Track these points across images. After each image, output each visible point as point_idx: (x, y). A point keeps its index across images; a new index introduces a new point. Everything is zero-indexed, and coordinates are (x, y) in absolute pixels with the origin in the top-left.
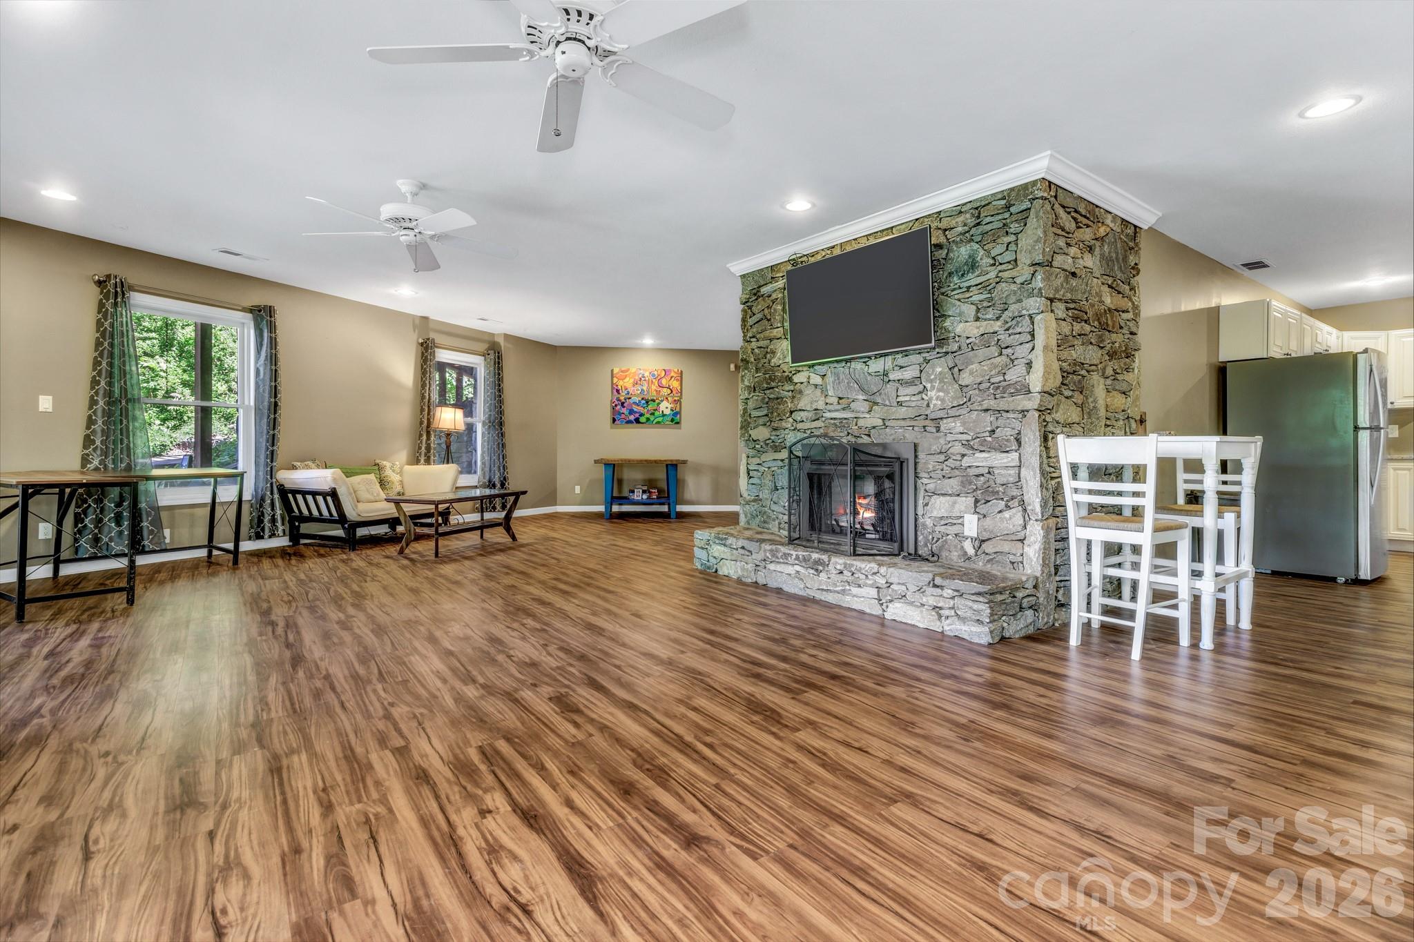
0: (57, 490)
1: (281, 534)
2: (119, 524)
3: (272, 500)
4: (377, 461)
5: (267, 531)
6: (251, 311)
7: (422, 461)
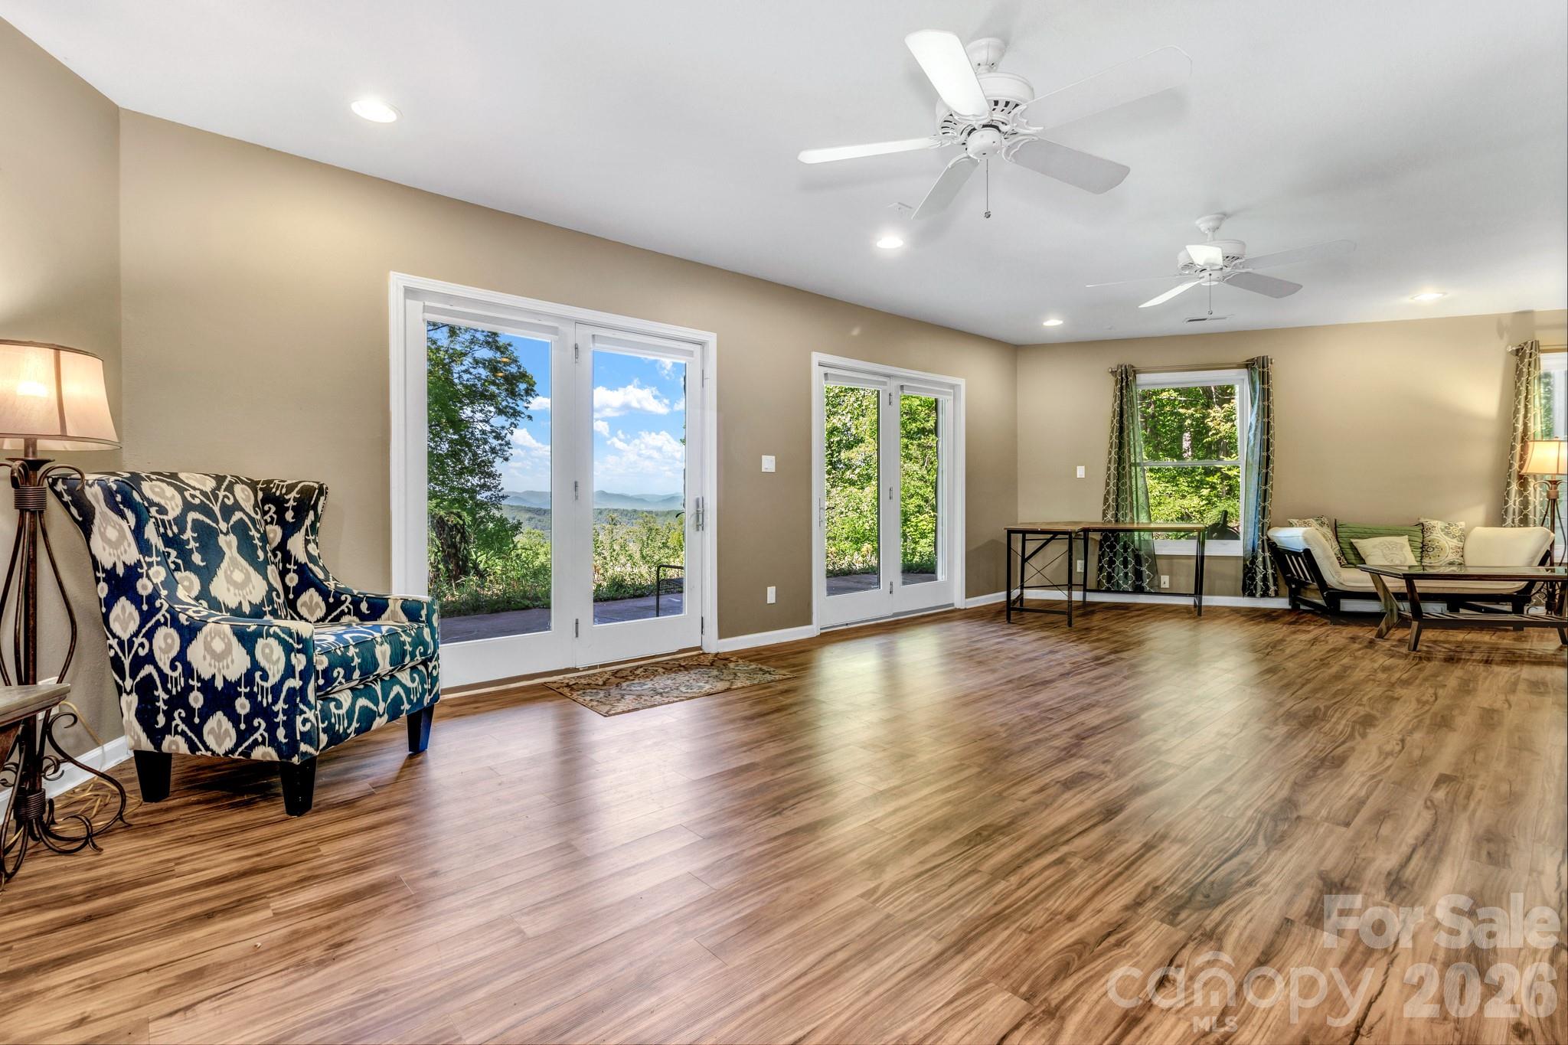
0: (1067, 536)
1: (1273, 595)
2: (1126, 567)
3: (1264, 558)
4: (1422, 520)
5: (1259, 589)
6: (1247, 366)
7: (1509, 521)
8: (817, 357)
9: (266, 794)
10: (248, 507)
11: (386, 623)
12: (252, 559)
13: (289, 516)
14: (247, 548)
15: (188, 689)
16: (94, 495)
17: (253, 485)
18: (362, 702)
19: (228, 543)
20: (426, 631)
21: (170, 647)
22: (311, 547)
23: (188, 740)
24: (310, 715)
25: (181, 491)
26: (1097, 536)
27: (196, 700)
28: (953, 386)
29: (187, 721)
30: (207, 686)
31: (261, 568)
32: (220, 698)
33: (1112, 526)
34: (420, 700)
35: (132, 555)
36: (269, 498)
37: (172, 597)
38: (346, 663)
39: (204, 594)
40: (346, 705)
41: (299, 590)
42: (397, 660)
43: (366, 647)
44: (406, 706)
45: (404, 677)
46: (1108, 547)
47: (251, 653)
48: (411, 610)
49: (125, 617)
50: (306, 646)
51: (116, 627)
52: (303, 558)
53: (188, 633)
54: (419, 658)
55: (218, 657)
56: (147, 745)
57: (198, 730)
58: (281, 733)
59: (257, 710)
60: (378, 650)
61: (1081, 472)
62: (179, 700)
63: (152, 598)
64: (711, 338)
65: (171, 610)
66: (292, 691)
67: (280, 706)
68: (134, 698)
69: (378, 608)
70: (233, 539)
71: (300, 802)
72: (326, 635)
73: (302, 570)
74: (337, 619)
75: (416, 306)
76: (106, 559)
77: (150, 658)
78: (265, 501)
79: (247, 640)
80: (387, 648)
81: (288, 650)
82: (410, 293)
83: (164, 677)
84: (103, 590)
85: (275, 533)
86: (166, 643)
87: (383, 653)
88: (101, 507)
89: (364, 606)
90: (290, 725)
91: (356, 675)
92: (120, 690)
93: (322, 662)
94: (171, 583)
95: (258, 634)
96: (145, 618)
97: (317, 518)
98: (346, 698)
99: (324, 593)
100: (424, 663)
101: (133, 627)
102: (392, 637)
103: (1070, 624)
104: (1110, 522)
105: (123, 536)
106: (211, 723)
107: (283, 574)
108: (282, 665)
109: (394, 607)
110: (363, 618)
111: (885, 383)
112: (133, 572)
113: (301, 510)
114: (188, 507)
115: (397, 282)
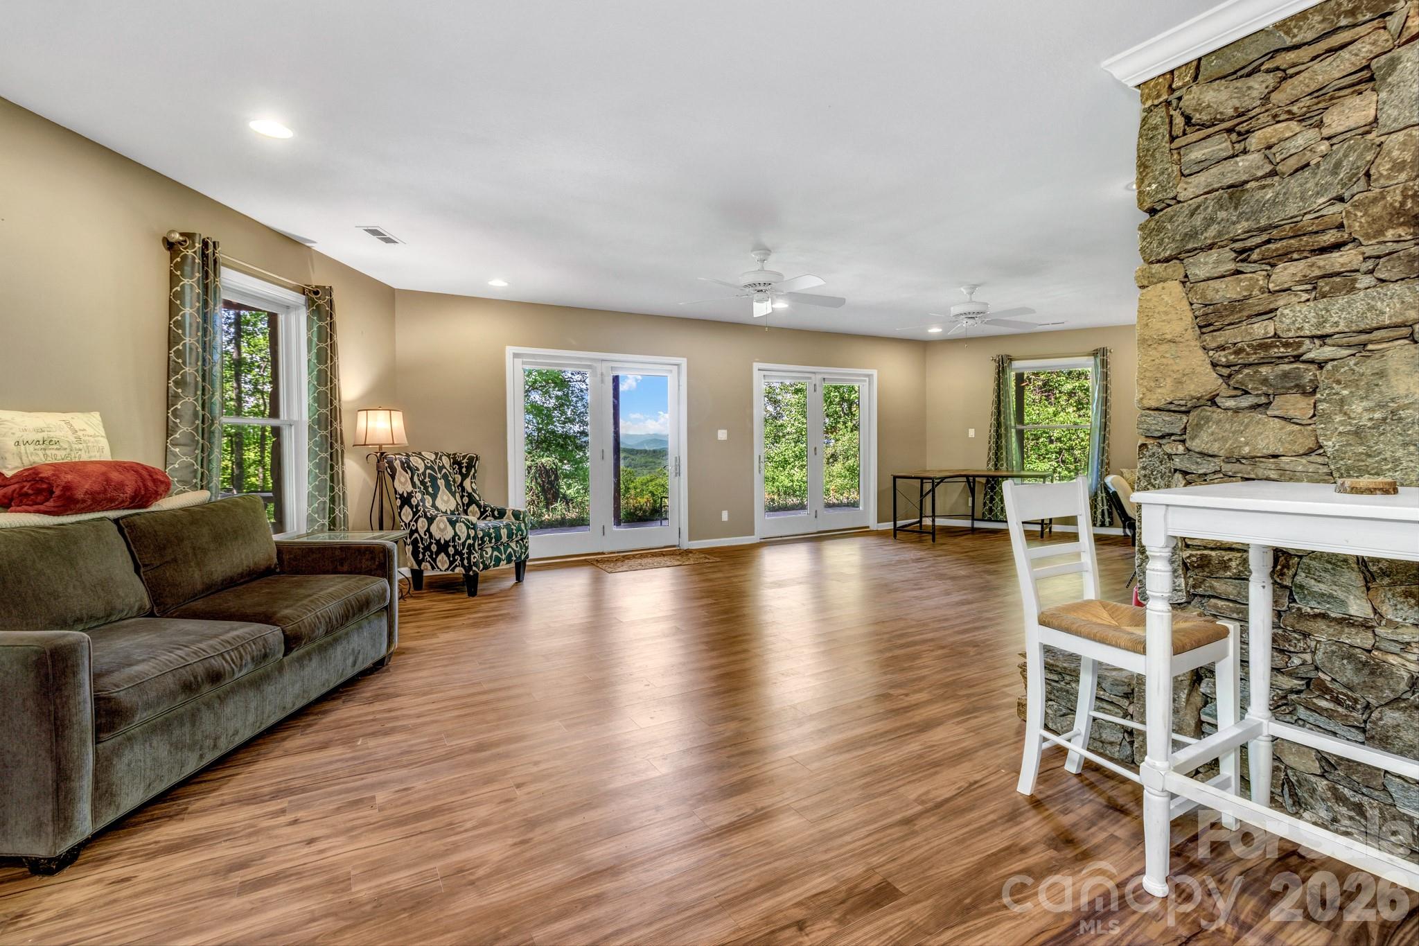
3: (1102, 496)
5: (1098, 520)
6: (1092, 354)
8: (756, 366)
9: (460, 591)
10: (448, 466)
11: (505, 521)
12: (450, 490)
13: (464, 470)
14: (448, 486)
15: (431, 543)
16: (397, 464)
17: (448, 456)
18: (496, 553)
19: (441, 483)
20: (523, 525)
21: (424, 526)
22: (473, 485)
23: (431, 565)
24: (476, 555)
25: (423, 460)
26: (983, 480)
27: (434, 548)
28: (869, 376)
29: (431, 556)
30: (438, 542)
31: (453, 494)
32: (443, 547)
33: (992, 473)
34: (520, 556)
35: (410, 488)
36: (455, 462)
37: (424, 506)
38: (489, 535)
39: (434, 505)
40: (490, 554)
41: (469, 505)
42: (510, 536)
43: (497, 529)
44: (514, 558)
45: (513, 545)
46: (990, 488)
47: (454, 529)
48: (516, 515)
49: (407, 514)
50: (474, 527)
51: (404, 518)
52: (470, 490)
53: (431, 520)
54: (519, 537)
55: (442, 530)
56: (416, 567)
57: (435, 560)
58: (466, 562)
59: (457, 552)
60: (502, 531)
61: (972, 433)
62: (427, 548)
63: (417, 506)
64: (683, 361)
65: (424, 511)
66: (469, 544)
67: (465, 551)
68: (411, 547)
69: (502, 514)
70: (443, 481)
71: (473, 592)
72: (482, 524)
73: (470, 495)
74: (485, 518)
75: (518, 361)
76: (400, 490)
77: (416, 531)
78: (454, 463)
79: (453, 523)
80: (505, 530)
81: (468, 528)
82: (516, 355)
83: (422, 538)
84: (399, 502)
85: (459, 478)
86: (422, 524)
87: (504, 532)
88: (399, 469)
89: (496, 513)
90: (469, 559)
91: (493, 541)
92: (405, 544)
93: (480, 534)
94: (423, 500)
95: (457, 521)
96: (415, 514)
97: (476, 471)
98: (489, 551)
99: (479, 506)
100: (522, 539)
101: (410, 518)
102: (507, 526)
103: (934, 540)
104: (990, 470)
105: (406, 480)
106: (440, 558)
107: (462, 497)
108: (466, 534)
109: (509, 513)
110: (495, 518)
111: (810, 378)
112: (410, 495)
113: (469, 467)
114: (426, 468)
115: (510, 350)
